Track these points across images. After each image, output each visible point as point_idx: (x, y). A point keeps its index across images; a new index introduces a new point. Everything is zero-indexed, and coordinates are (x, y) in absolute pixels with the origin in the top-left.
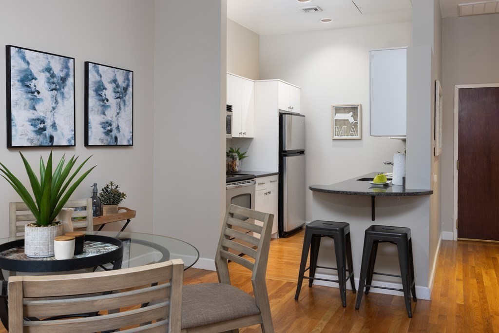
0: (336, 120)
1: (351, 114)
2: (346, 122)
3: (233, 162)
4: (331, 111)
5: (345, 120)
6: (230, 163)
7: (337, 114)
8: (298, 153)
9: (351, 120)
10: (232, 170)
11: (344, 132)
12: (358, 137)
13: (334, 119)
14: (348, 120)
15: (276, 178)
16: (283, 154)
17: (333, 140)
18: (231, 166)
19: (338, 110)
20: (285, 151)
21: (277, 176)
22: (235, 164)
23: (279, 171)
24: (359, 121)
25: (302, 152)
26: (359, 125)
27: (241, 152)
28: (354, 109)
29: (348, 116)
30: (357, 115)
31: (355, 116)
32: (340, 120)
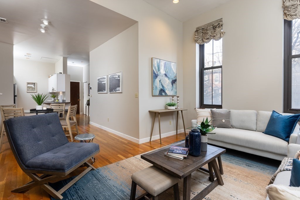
0: (28, 87)
1: (33, 85)
4: (26, 84)
5: (31, 87)
7: (28, 85)
9: (33, 87)
11: (31, 90)
12: (36, 91)
17: (27, 92)
19: (28, 83)
24: (36, 87)
26: (36, 88)
28: (34, 84)
30: (35, 86)
31: (34, 86)
32: (29, 87)
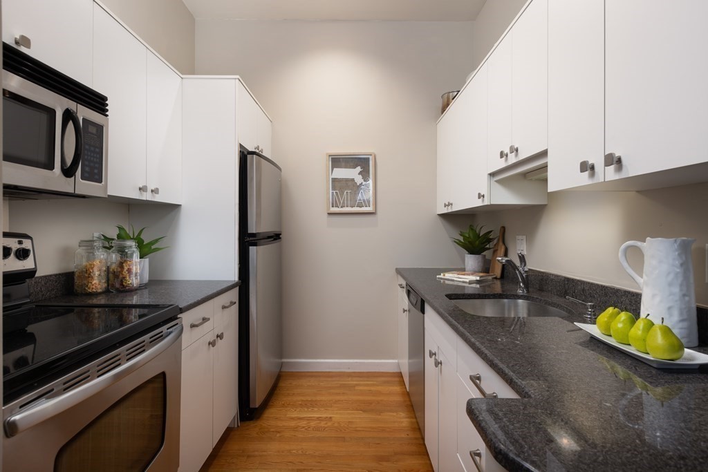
0: (334, 180)
1: (359, 169)
2: (350, 183)
3: (121, 265)
4: (324, 163)
5: (347, 180)
6: (114, 267)
7: (335, 169)
8: (269, 237)
10: (117, 286)
11: (347, 200)
13: (331, 177)
14: (353, 180)
15: (234, 295)
16: (247, 240)
17: (329, 214)
18: (116, 275)
19: (337, 161)
20: (253, 235)
21: (236, 291)
22: (129, 271)
23: (240, 278)
25: (276, 237)
27: (146, 238)
28: (362, 162)
29: (353, 173)
32: (341, 180)
